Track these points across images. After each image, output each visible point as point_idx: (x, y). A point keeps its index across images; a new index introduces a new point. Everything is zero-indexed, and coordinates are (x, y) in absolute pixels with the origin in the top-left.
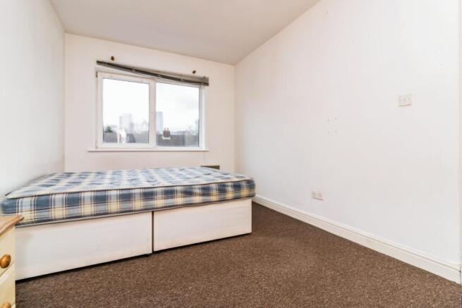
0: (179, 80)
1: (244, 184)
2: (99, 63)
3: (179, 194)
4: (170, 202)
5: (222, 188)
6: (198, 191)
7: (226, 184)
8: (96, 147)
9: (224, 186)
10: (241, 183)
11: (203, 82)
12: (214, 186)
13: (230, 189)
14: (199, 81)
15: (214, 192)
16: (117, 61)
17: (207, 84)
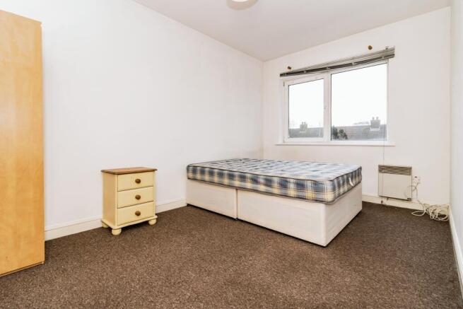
0: (350, 65)
1: (309, 184)
2: (281, 75)
3: (249, 180)
4: (243, 184)
5: (283, 183)
6: (262, 181)
7: (288, 180)
8: (284, 142)
9: (286, 181)
10: (305, 183)
11: (387, 55)
12: (276, 179)
13: (292, 186)
14: (379, 56)
15: (276, 185)
16: (295, 68)
17: (392, 56)
